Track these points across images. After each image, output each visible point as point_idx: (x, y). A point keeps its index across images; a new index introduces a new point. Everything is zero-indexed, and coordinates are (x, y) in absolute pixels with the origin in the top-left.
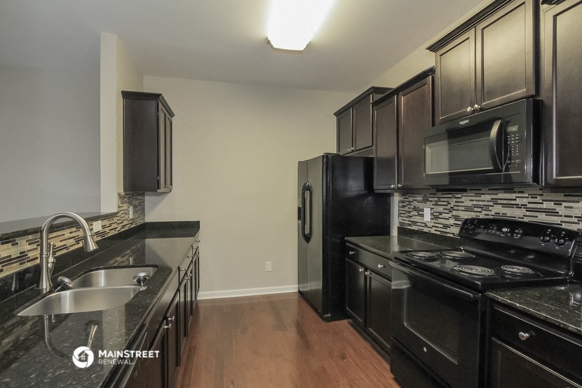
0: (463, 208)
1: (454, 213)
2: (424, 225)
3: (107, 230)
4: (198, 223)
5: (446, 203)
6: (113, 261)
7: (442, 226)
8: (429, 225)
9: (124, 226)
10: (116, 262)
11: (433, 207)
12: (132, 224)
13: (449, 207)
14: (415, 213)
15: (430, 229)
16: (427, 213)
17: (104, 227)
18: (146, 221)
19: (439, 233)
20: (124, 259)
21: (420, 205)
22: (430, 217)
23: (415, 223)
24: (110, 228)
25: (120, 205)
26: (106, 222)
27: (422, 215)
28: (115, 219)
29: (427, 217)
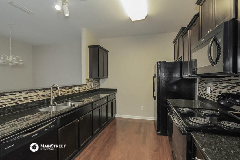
0: (223, 87)
1: (219, 90)
2: (207, 95)
3: (81, 90)
4: (116, 89)
5: (216, 84)
6: (84, 99)
7: (214, 96)
8: (210, 95)
9: (89, 89)
10: (85, 100)
11: (211, 86)
12: (93, 88)
13: (217, 86)
14: (204, 89)
15: (210, 98)
16: (209, 89)
17: (79, 89)
18: (101, 88)
19: (213, 100)
20: (89, 100)
21: (206, 85)
22: (210, 92)
23: (204, 94)
24: (82, 89)
25: (87, 82)
26: (81, 87)
27: (206, 90)
28: (85, 87)
29: (209, 92)
